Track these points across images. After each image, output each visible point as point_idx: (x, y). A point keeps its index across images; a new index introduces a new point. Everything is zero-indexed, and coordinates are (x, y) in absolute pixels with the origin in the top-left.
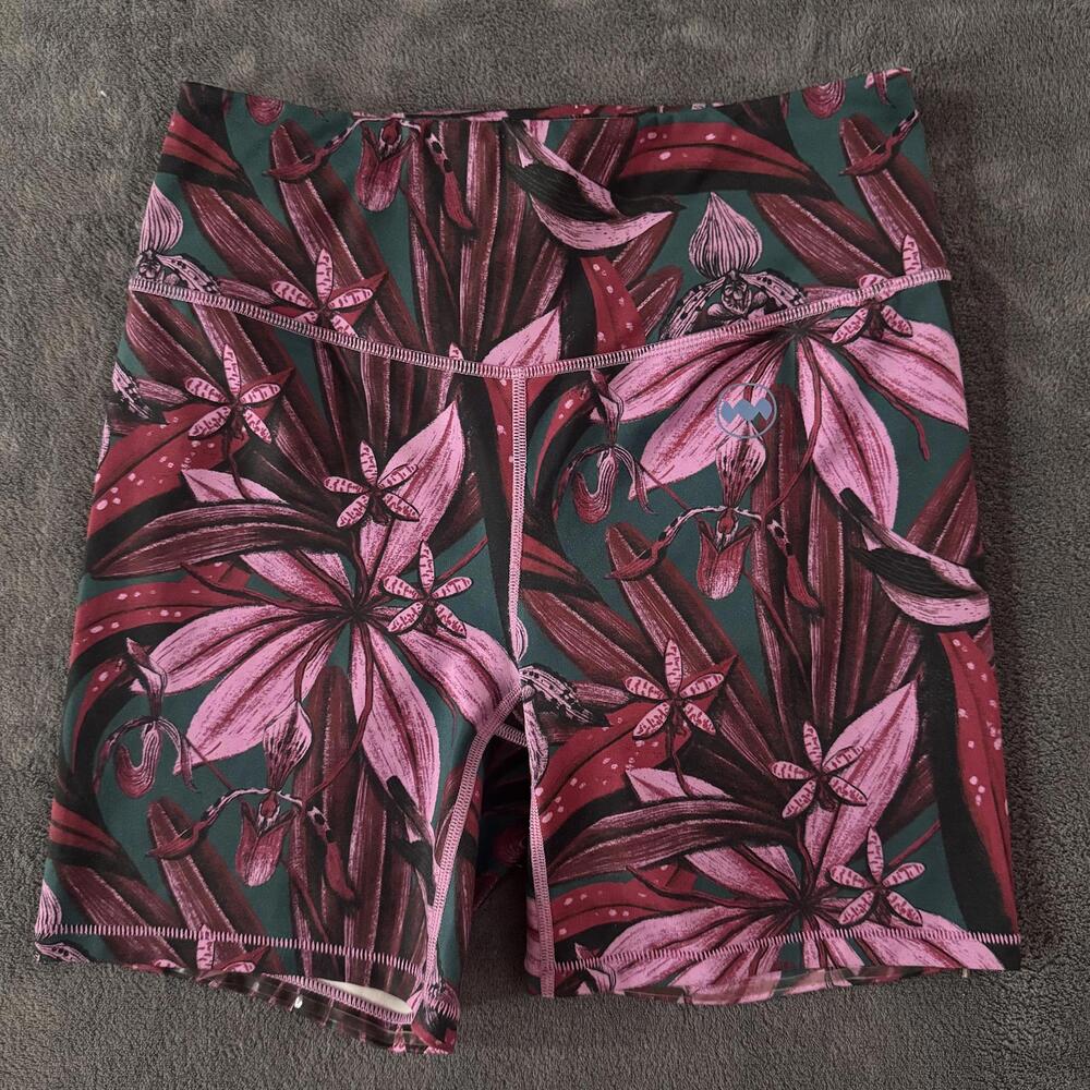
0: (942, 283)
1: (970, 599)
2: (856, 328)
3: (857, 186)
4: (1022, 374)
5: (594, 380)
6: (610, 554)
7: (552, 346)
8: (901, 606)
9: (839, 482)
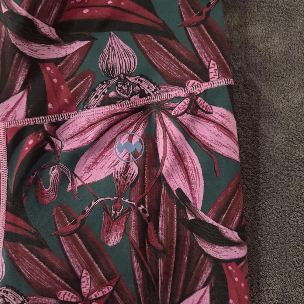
0: (229, 87)
1: (238, 247)
2: (183, 108)
3: (187, 33)
4: (267, 132)
5: (46, 129)
6: (55, 222)
7: (21, 111)
8: (204, 249)
9: (175, 184)
